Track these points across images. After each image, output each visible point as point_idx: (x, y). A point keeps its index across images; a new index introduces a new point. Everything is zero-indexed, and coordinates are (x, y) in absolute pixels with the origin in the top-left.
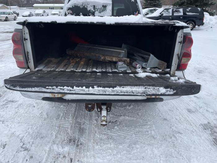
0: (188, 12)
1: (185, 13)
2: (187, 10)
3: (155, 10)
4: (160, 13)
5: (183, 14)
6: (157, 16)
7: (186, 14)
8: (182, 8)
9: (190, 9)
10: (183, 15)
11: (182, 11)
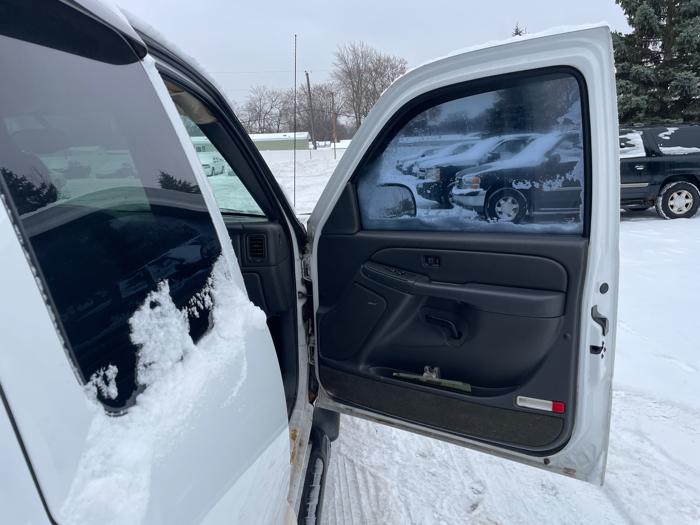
0: (667, 144)
1: (654, 148)
2: (661, 135)
3: (524, 142)
4: (548, 154)
5: (644, 154)
6: (534, 165)
7: (660, 154)
8: (638, 129)
9: (671, 130)
10: (648, 155)
11: (641, 140)
